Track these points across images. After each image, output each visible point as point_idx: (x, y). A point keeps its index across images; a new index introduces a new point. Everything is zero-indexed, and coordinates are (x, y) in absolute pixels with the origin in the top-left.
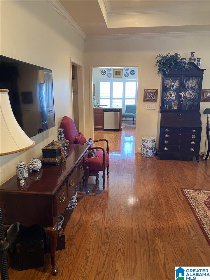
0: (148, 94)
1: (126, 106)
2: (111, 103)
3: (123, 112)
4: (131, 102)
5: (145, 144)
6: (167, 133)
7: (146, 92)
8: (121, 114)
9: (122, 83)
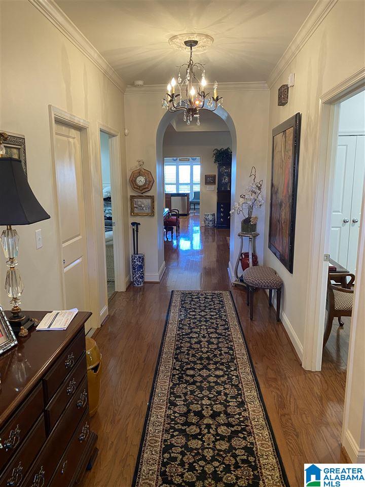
0: (208, 179)
1: (194, 192)
2: (177, 189)
3: (191, 198)
4: (197, 188)
5: (207, 217)
6: (222, 212)
7: (207, 177)
8: (188, 198)
9: (189, 167)
